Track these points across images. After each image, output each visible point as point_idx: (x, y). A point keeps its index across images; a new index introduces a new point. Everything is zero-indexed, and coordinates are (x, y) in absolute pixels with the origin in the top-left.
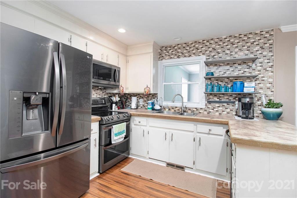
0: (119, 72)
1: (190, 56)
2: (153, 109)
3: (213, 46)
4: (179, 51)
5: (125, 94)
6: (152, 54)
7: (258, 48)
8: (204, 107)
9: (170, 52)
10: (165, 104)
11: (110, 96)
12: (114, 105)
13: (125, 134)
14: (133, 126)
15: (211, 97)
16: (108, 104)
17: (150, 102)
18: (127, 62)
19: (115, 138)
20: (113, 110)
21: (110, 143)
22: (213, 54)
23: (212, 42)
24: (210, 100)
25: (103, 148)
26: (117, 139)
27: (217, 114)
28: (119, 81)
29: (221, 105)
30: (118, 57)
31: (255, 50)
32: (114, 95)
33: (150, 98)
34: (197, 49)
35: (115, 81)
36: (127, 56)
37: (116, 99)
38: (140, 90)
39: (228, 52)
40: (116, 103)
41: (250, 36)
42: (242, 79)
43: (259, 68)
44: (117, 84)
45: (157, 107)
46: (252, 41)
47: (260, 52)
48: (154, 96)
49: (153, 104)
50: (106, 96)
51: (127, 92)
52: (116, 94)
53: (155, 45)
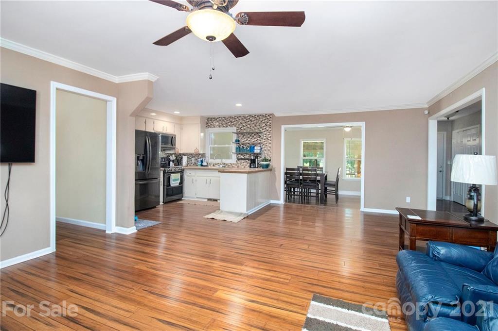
0: (175, 138)
1: (227, 127)
2: (202, 165)
3: (241, 121)
4: (220, 122)
5: (180, 154)
6: (200, 125)
7: (264, 125)
8: (235, 163)
9: (214, 122)
10: (210, 161)
11: (168, 156)
12: (171, 163)
13: (179, 181)
14: (185, 176)
15: (239, 156)
16: (167, 162)
17: (200, 160)
18: (181, 129)
19: (173, 182)
20: (171, 166)
21: (170, 185)
22: (241, 127)
23: (240, 118)
24: (239, 158)
25: (166, 187)
26: (174, 183)
27: (243, 167)
28: (175, 145)
29: (245, 161)
30: (174, 126)
31: (263, 126)
32: (171, 155)
33: (200, 157)
34: (231, 122)
35: (172, 145)
36: (181, 124)
37: (173, 158)
38: (192, 151)
39: (249, 126)
40: (173, 161)
41: (260, 117)
42: (255, 145)
43: (265, 137)
44: (174, 147)
45: (205, 164)
46: (261, 120)
47: (265, 128)
48: (203, 155)
49: (202, 161)
50: (165, 156)
51: (182, 153)
52: (173, 154)
53: (202, 117)
